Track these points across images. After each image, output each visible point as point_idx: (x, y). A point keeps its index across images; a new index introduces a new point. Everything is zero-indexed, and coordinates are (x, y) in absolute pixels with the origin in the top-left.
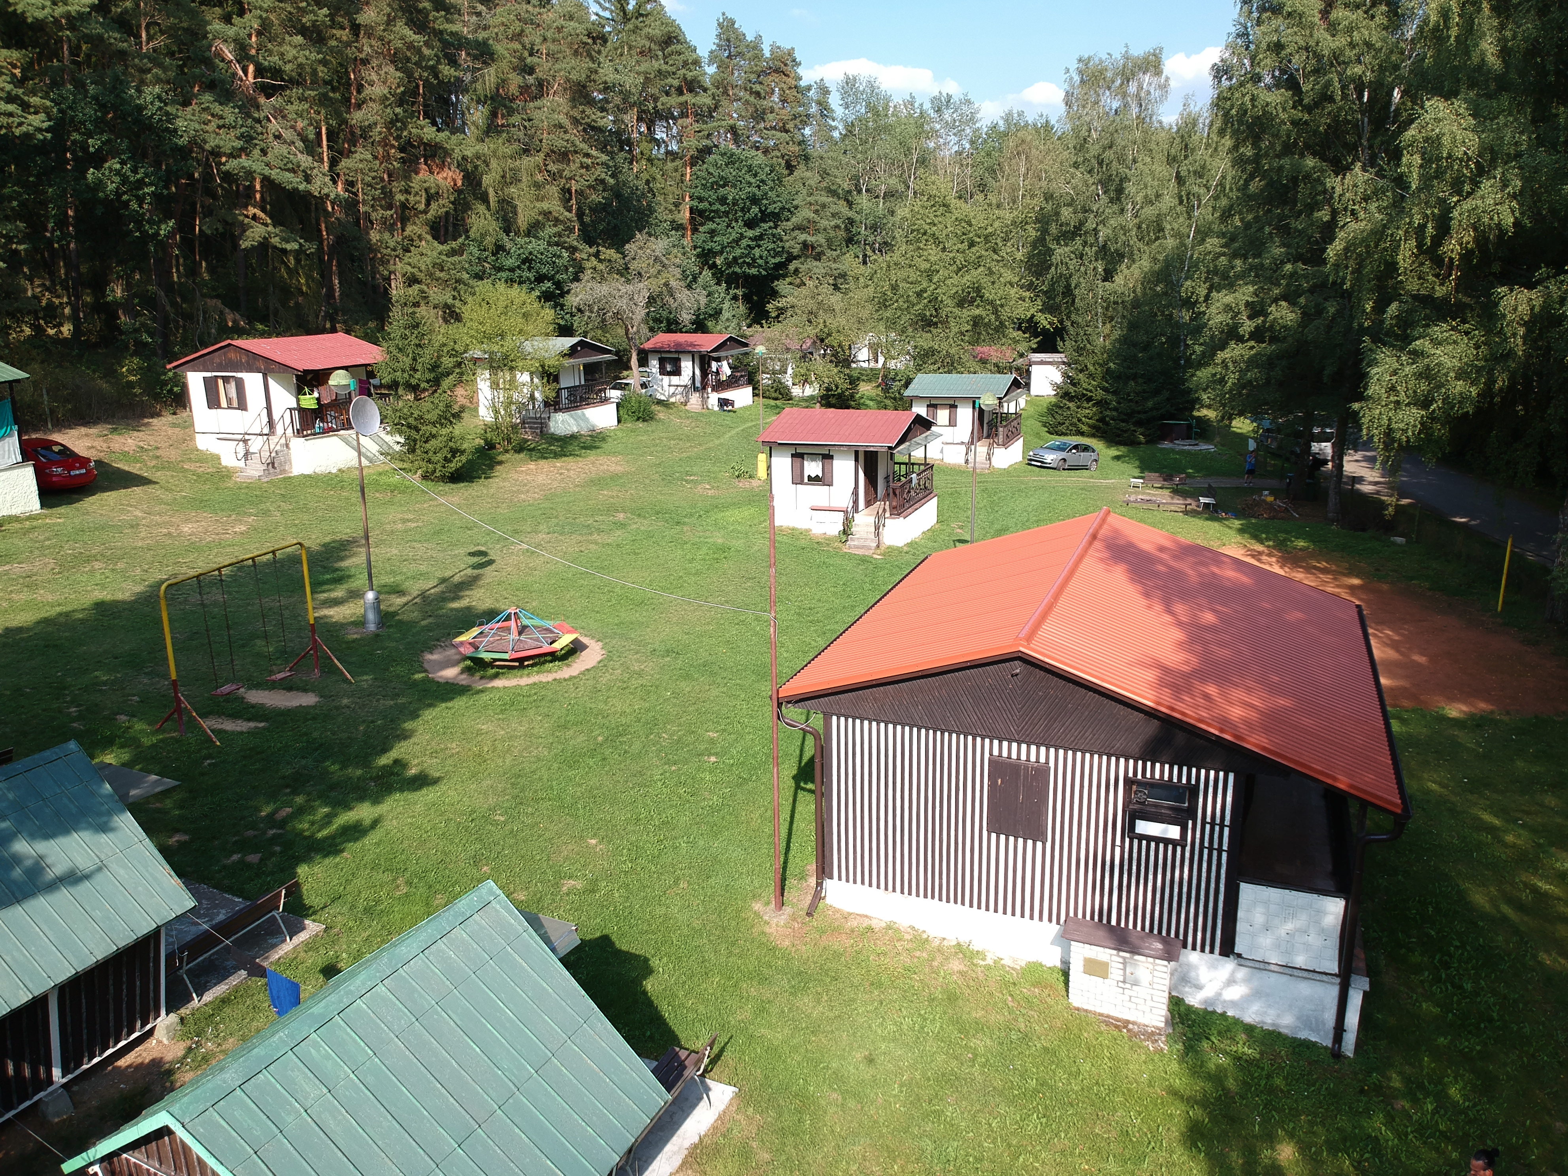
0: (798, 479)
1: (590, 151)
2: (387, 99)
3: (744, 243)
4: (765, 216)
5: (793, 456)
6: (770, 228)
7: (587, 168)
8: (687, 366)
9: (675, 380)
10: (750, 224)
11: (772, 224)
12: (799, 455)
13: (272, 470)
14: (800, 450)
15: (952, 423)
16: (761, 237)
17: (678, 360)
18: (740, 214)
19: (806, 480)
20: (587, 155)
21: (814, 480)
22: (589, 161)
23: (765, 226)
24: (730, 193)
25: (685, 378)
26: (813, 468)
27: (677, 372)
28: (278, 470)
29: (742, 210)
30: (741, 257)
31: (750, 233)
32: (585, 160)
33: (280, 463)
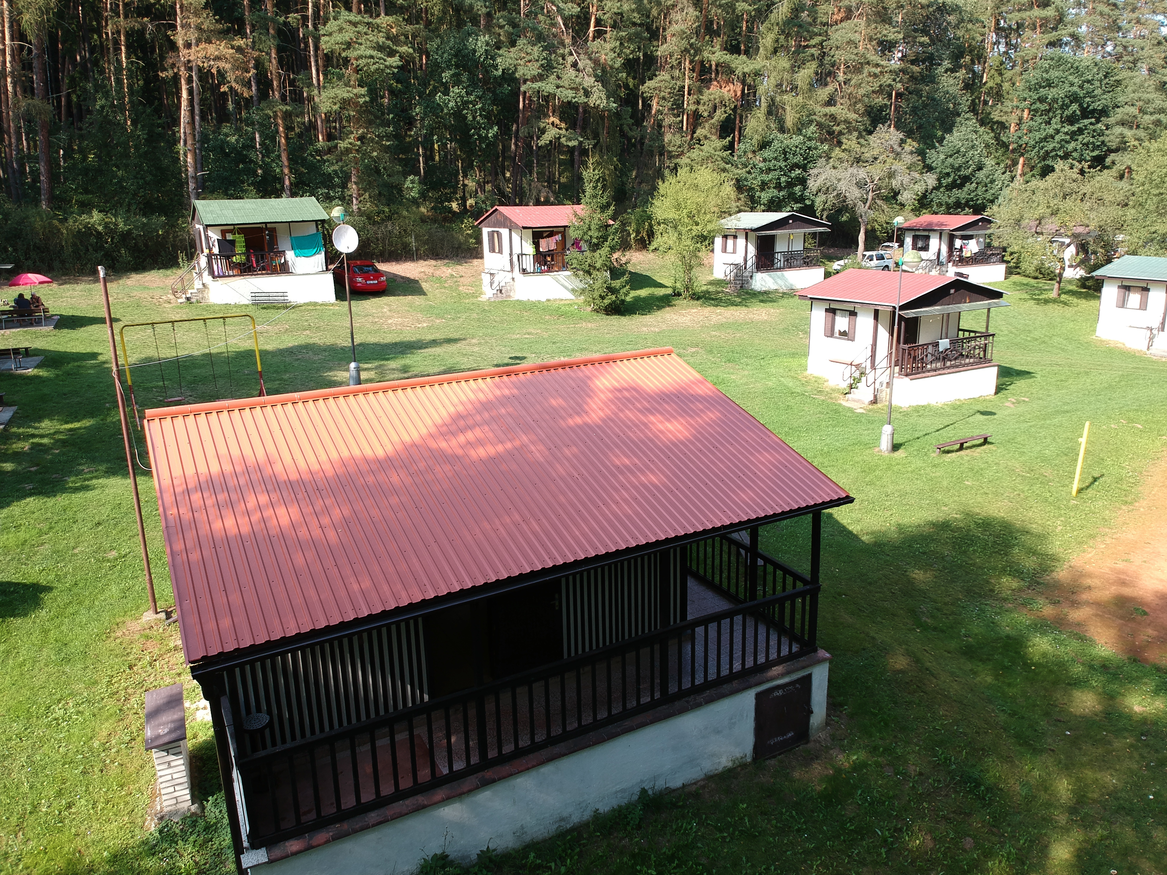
0: (830, 332)
1: (879, 62)
2: (685, 33)
3: (1058, 138)
4: (1086, 113)
5: (827, 310)
6: (1091, 124)
7: (875, 76)
8: (934, 243)
9: (924, 254)
10: (1071, 120)
11: (1093, 120)
12: (832, 311)
13: (499, 295)
14: (833, 306)
15: (1143, 306)
16: (1080, 131)
17: (928, 238)
18: (1059, 112)
19: (837, 334)
20: (877, 65)
21: (843, 334)
22: (878, 70)
23: (1086, 122)
24: (1051, 93)
25: (930, 254)
26: (842, 323)
27: (925, 248)
28: (504, 295)
29: (1061, 108)
30: (1052, 151)
31: (1067, 128)
32: (874, 70)
33: (507, 291)
